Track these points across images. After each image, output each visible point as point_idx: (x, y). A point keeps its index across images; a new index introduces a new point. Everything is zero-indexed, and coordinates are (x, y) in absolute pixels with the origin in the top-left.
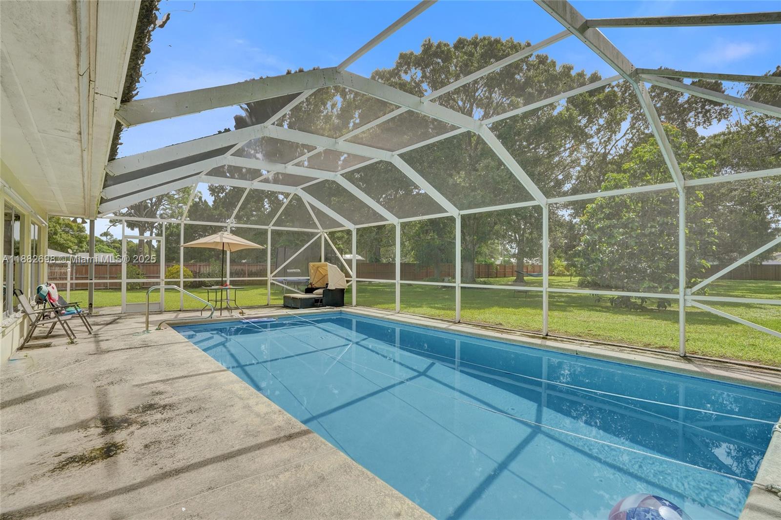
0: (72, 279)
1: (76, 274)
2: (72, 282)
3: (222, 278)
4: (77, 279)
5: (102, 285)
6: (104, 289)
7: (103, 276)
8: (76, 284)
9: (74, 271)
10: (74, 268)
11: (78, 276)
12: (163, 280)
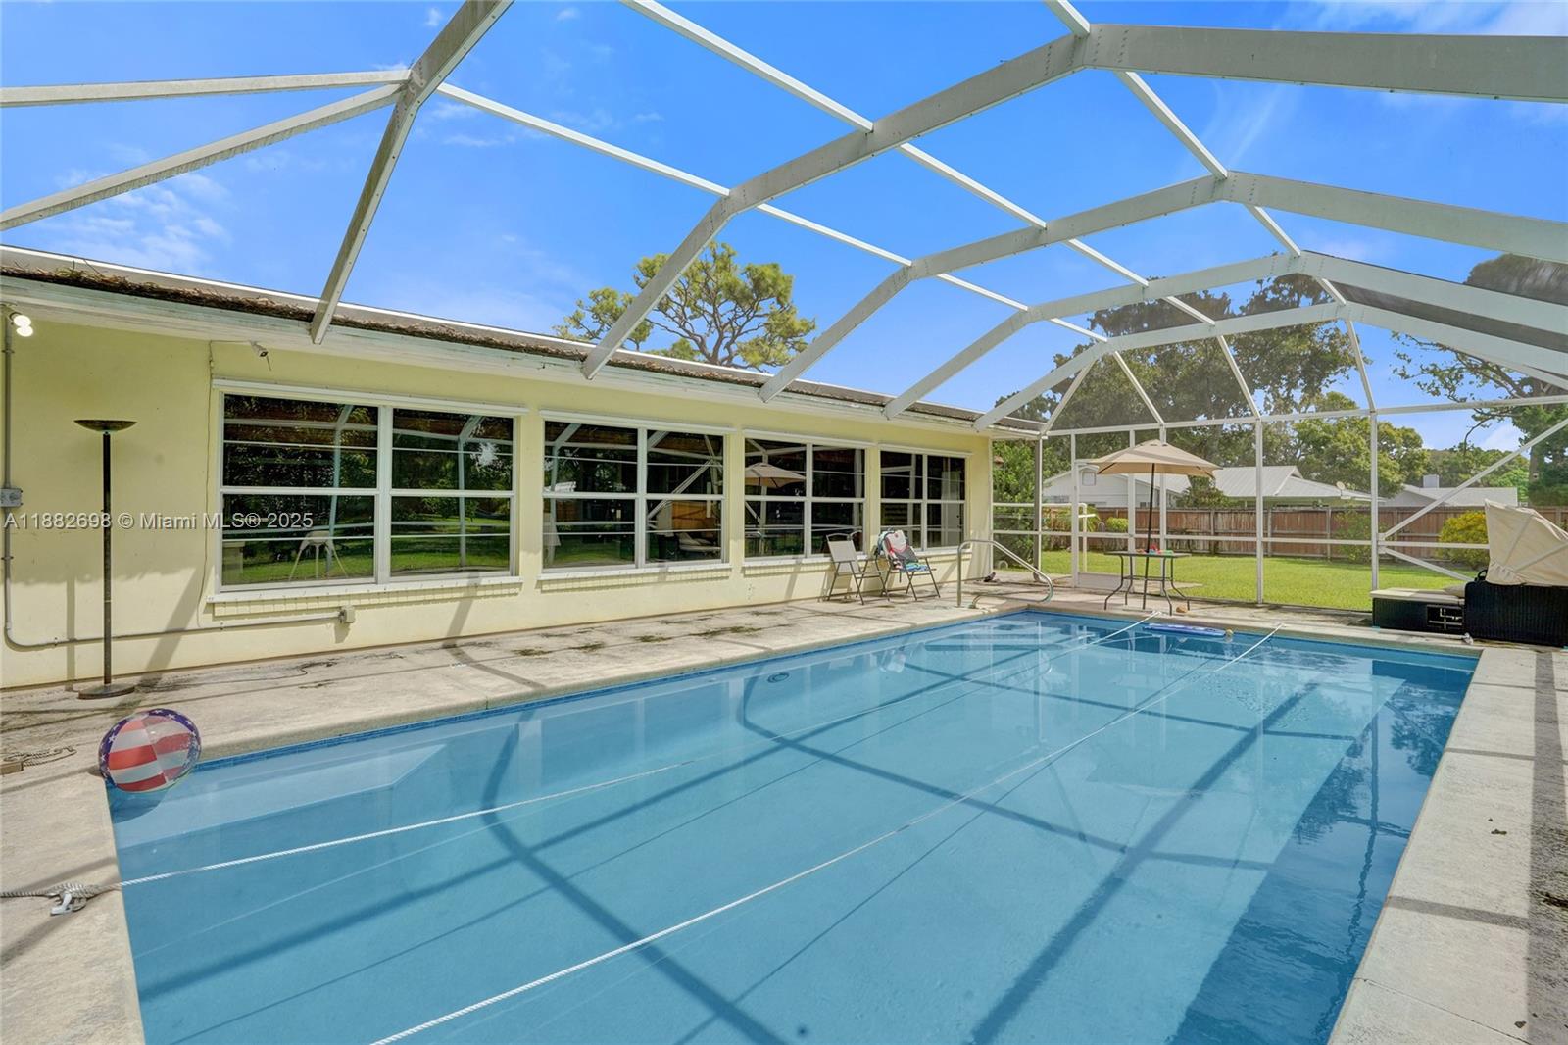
0: (1265, 535)
1: (1273, 529)
2: (1266, 540)
3: (1149, 538)
4: (1274, 535)
5: (1319, 550)
6: (1322, 558)
7: (1319, 533)
8: (1273, 544)
9: (1269, 522)
10: (1270, 516)
11: (1276, 531)
12: (1131, 536)
